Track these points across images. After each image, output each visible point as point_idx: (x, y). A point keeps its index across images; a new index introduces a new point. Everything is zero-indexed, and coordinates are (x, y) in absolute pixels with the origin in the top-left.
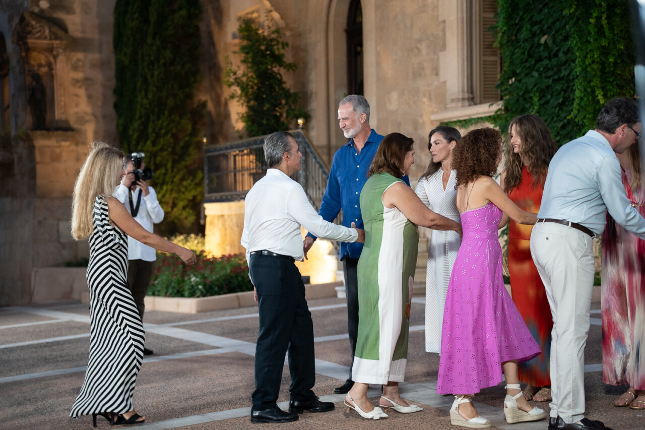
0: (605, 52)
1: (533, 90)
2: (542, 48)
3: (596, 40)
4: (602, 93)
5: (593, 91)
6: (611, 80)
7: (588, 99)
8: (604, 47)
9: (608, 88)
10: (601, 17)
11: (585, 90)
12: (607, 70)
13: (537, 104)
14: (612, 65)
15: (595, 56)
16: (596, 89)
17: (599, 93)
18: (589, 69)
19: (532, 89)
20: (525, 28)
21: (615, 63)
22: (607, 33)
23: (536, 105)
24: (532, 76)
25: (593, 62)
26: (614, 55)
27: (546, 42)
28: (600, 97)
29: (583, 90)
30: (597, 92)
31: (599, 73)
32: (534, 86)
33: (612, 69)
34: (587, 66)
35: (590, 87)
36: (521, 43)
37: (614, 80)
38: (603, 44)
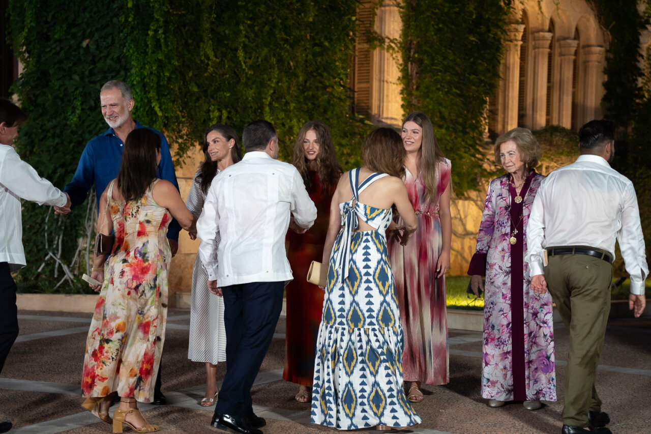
0: (161, 65)
1: (75, 93)
2: (82, 52)
3: (153, 52)
4: (158, 106)
5: (149, 102)
6: (166, 93)
7: (145, 109)
8: (160, 61)
9: (162, 100)
10: (158, 31)
11: (142, 100)
12: (162, 83)
13: (80, 108)
14: (166, 79)
15: (154, 68)
16: (152, 101)
17: (156, 105)
18: (147, 80)
19: (73, 92)
20: (58, 28)
21: (170, 78)
22: (163, 48)
23: (78, 109)
24: (71, 79)
25: (151, 73)
26: (169, 70)
27: (87, 45)
28: (157, 109)
29: (139, 100)
30: (153, 105)
31: (155, 86)
32: (76, 89)
33: (165, 83)
34: (145, 77)
35: (147, 98)
36: (51, 42)
37: (168, 94)
38: (160, 58)
